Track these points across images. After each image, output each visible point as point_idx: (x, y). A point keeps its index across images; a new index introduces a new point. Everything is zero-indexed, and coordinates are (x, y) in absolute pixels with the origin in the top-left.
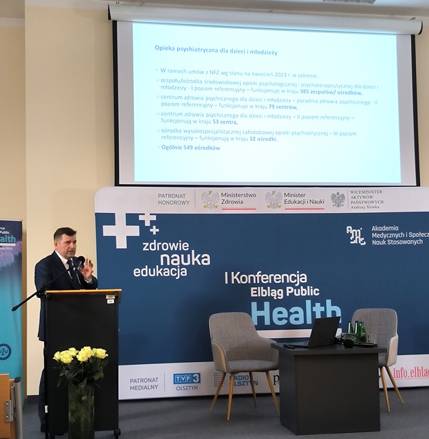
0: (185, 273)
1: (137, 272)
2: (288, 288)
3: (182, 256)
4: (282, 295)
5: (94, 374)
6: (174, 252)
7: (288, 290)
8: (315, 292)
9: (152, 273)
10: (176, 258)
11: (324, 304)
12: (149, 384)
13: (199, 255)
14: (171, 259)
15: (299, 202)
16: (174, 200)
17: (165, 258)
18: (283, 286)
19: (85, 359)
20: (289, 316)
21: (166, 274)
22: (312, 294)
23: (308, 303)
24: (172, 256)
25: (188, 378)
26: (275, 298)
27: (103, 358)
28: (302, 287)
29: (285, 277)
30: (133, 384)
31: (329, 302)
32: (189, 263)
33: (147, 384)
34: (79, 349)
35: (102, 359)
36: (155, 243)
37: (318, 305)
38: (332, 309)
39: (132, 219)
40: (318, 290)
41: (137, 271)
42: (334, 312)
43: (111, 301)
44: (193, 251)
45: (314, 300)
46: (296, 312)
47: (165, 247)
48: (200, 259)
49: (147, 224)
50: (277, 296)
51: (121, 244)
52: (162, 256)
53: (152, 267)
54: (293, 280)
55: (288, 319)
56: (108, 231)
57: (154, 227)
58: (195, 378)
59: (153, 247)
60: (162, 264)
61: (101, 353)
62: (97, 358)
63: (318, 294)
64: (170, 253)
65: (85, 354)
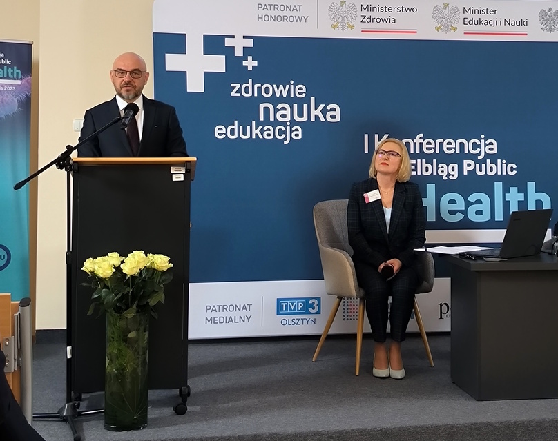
0: (298, 134)
1: (219, 132)
2: (466, 162)
3: (295, 106)
4: (456, 173)
5: (149, 296)
6: (282, 99)
7: (465, 165)
8: (509, 169)
9: (245, 134)
10: (284, 109)
11: (523, 190)
12: (237, 314)
13: (322, 106)
14: (276, 111)
15: (487, 23)
16: (282, 14)
17: (267, 110)
18: (458, 158)
19: (135, 272)
20: (467, 207)
21: (268, 135)
22: (504, 173)
23: (498, 186)
24: (279, 107)
25: (300, 306)
26: (445, 178)
27: (165, 269)
28: (488, 161)
29: (462, 145)
30: (210, 315)
31: (531, 186)
32: (305, 118)
33: (233, 314)
34: (124, 254)
35: (163, 272)
36: (250, 85)
37: (514, 190)
38: (537, 198)
39: (214, 44)
40: (515, 166)
41: (220, 129)
42: (539, 203)
43: (178, 176)
44: (313, 99)
45: (508, 182)
46: (479, 202)
47: (267, 90)
48: (324, 112)
49: (239, 52)
50: (448, 174)
51: (195, 85)
52: (262, 106)
53: (245, 123)
54: (474, 149)
55: (464, 212)
56: (173, 62)
57: (250, 58)
58: (312, 306)
59: (247, 90)
60: (262, 118)
61: (161, 261)
62: (154, 269)
63: (515, 172)
64: (275, 100)
65: (135, 262)
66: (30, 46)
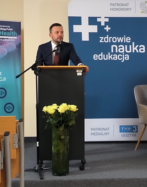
0: (127, 58)
1: (95, 57)
3: (126, 46)
5: (69, 122)
6: (120, 43)
9: (106, 58)
10: (121, 47)
12: (104, 132)
13: (137, 46)
14: (118, 48)
16: (121, 7)
17: (114, 48)
19: (63, 111)
21: (115, 58)
24: (119, 46)
25: (129, 129)
27: (75, 111)
30: (93, 132)
32: (130, 51)
33: (102, 132)
34: (59, 104)
35: (74, 112)
36: (107, 38)
39: (92, 21)
41: (95, 56)
43: (79, 74)
44: (133, 43)
47: (114, 40)
48: (138, 48)
49: (103, 24)
51: (85, 38)
52: (112, 46)
53: (105, 53)
57: (107, 26)
58: (134, 129)
59: (106, 40)
60: (112, 51)
61: (73, 108)
62: (71, 111)
64: (118, 44)
65: (63, 108)
66: (20, 23)
